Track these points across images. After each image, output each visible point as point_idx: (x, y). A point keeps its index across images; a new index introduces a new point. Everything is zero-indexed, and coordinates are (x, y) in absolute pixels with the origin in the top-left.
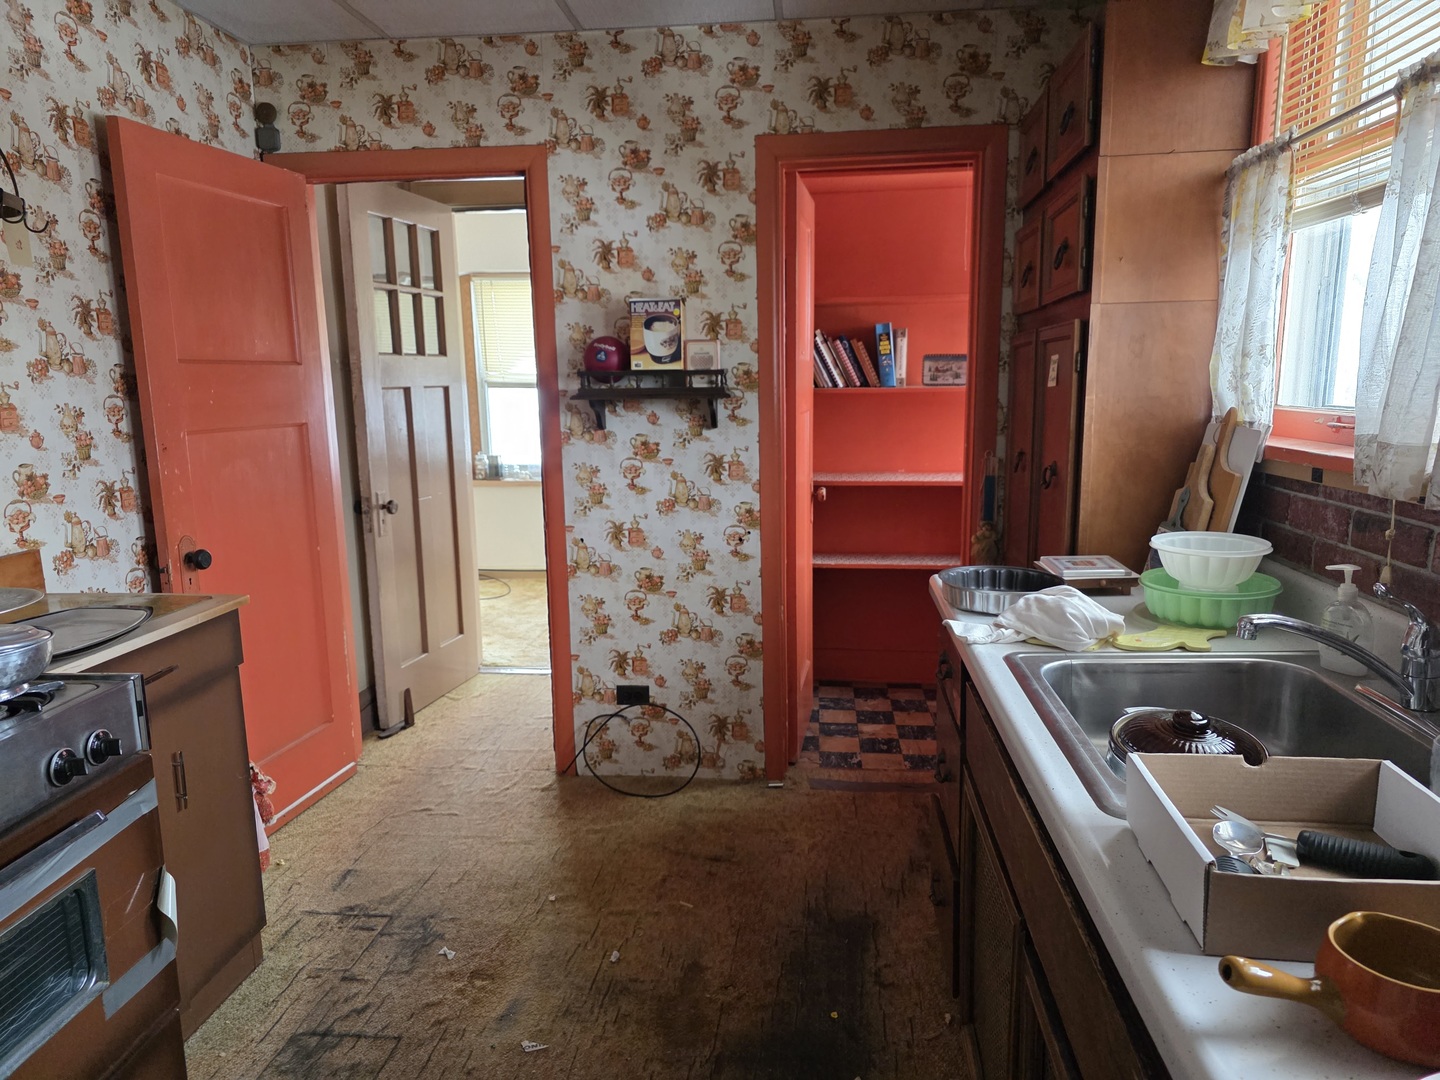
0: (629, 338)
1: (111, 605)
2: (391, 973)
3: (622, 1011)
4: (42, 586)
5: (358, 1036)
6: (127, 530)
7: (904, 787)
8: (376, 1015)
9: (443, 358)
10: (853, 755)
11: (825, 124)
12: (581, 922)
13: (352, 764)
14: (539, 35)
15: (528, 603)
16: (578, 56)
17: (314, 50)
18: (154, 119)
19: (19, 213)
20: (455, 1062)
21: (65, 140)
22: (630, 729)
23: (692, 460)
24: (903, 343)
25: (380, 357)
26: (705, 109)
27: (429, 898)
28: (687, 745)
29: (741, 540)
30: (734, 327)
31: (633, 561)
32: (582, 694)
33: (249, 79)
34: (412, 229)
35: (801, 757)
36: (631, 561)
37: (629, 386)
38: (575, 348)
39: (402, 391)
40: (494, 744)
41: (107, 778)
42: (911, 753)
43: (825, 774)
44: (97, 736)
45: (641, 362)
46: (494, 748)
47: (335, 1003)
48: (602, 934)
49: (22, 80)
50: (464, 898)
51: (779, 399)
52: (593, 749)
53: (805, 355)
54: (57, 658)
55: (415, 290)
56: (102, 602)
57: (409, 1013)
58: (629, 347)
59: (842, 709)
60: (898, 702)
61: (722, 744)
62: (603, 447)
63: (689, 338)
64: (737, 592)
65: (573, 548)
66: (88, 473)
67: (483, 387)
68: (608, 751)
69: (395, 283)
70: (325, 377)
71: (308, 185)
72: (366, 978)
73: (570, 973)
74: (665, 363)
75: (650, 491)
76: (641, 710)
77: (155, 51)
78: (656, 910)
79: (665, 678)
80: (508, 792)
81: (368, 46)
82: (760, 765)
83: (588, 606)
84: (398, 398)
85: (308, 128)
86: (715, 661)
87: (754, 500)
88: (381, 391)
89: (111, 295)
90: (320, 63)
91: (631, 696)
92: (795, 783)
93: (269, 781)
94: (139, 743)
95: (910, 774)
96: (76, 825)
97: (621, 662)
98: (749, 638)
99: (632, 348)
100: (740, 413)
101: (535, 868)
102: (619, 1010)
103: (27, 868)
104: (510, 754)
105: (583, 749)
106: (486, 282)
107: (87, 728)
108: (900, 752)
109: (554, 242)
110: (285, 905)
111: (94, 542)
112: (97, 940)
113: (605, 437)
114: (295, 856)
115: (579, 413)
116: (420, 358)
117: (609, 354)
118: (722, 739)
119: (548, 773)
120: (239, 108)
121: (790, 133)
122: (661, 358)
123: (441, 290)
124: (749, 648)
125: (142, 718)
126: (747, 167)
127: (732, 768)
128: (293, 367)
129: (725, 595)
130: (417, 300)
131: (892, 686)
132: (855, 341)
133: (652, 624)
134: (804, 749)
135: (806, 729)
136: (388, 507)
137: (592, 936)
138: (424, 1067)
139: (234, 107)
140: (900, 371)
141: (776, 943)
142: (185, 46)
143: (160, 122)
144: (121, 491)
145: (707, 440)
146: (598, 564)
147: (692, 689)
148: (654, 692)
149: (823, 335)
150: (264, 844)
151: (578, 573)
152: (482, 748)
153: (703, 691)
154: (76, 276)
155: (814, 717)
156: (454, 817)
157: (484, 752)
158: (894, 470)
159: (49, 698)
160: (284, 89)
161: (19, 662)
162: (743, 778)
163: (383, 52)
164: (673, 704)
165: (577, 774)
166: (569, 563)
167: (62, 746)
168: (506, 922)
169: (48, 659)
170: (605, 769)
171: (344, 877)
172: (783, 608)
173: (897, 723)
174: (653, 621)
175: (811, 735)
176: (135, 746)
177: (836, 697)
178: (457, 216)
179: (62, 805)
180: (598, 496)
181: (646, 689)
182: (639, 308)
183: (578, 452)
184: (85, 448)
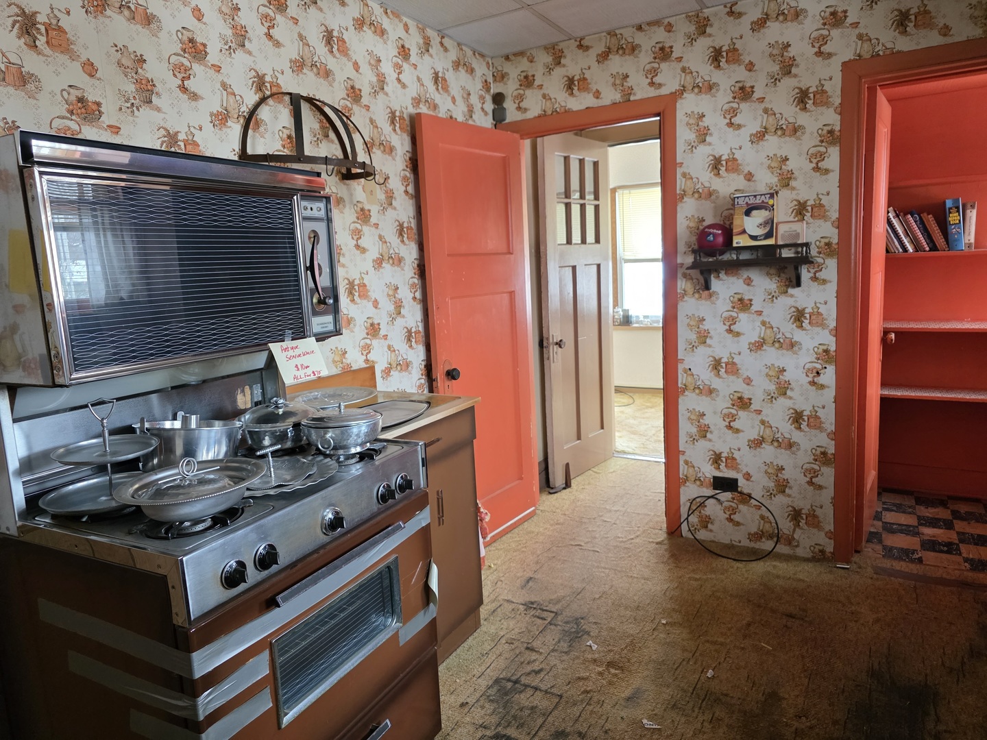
0: (732, 223)
1: (408, 399)
2: (556, 650)
3: (716, 715)
4: (375, 386)
5: (536, 689)
6: (417, 356)
7: (963, 584)
8: (547, 677)
9: (597, 245)
10: (914, 551)
11: (904, 44)
12: (685, 643)
13: (533, 508)
14: (674, 18)
15: (646, 410)
16: (702, 26)
17: (528, 54)
18: (439, 112)
19: (372, 174)
20: (597, 722)
21: (395, 130)
22: (723, 508)
23: (779, 312)
24: (972, 215)
25: (559, 246)
26: (801, 49)
27: (581, 606)
28: (767, 526)
29: (818, 373)
30: (819, 210)
31: (728, 386)
32: (686, 479)
33: (490, 79)
34: (582, 162)
35: (866, 547)
36: (727, 386)
37: (730, 258)
38: (691, 233)
39: (571, 268)
40: (624, 507)
41: (405, 502)
42: (971, 556)
43: (887, 564)
44: (402, 477)
45: (741, 241)
46: (623, 509)
47: (522, 663)
48: (701, 655)
49: (375, 98)
50: (603, 610)
51: (855, 263)
52: (694, 519)
53: (879, 227)
54: (385, 429)
55: (582, 202)
56: (404, 398)
57: (567, 681)
58: (732, 230)
59: (904, 512)
60: (958, 512)
61: (797, 529)
62: (708, 302)
63: (780, 221)
64: (814, 414)
65: (683, 375)
66: (399, 321)
67: (621, 263)
68: (706, 522)
69: (570, 198)
70: (526, 261)
71: (521, 141)
72: (541, 651)
73: (676, 678)
74: (761, 240)
75: (744, 334)
76: (731, 496)
77: (441, 70)
78: (742, 646)
79: (751, 474)
80: (633, 541)
81: (561, 46)
82: (830, 548)
83: (693, 417)
84: (569, 272)
85: (523, 105)
86: (793, 466)
87: (831, 343)
88: (558, 269)
89: (414, 218)
90: (531, 62)
91: (724, 484)
92: (860, 568)
93: (486, 513)
94: (422, 483)
95: (970, 574)
96: (390, 528)
97: (717, 459)
98: (823, 450)
99: (734, 231)
100: (821, 275)
101: (652, 598)
102: (713, 714)
103: (366, 550)
104: (634, 515)
105: (687, 519)
106: (626, 191)
107: (397, 472)
108: (960, 554)
109: (678, 160)
110: (494, 593)
111: (401, 362)
112: (397, 598)
113: (710, 296)
114: (499, 562)
115: (692, 279)
116: (583, 246)
117: (717, 236)
118: (797, 525)
119: (660, 532)
120: (484, 98)
121: (872, 56)
122: (757, 236)
123: (598, 200)
124: (823, 457)
125: (424, 468)
126: (834, 88)
127: (805, 548)
128: (508, 256)
129: (803, 416)
130: (583, 207)
131: (950, 497)
132: (925, 214)
133: (742, 433)
134: (868, 541)
135: (870, 526)
136: (559, 344)
137: (694, 655)
138: (577, 720)
139: (482, 98)
140: (969, 236)
141: (843, 691)
142: (457, 65)
143: (442, 114)
144: (415, 332)
145: (792, 296)
146: (701, 387)
147: (773, 484)
148: (742, 483)
149: (895, 211)
150: (483, 552)
151: (686, 393)
152: (615, 508)
153: (782, 487)
154: (397, 208)
155: (878, 517)
156: (597, 553)
157: (616, 511)
158: (961, 319)
159: (379, 453)
160: (510, 82)
161: (366, 431)
162: (814, 557)
163: (570, 48)
164: (757, 493)
165: (682, 536)
166: (680, 385)
167: (384, 481)
168: (631, 632)
169: (380, 429)
170: (702, 535)
171: (528, 582)
172: (855, 428)
173: (957, 529)
174: (743, 431)
175: (875, 531)
176: (420, 485)
177: (898, 502)
178: (610, 149)
179: (383, 516)
180: (703, 338)
181: (736, 480)
182: (741, 201)
183: (690, 306)
184: (399, 306)
